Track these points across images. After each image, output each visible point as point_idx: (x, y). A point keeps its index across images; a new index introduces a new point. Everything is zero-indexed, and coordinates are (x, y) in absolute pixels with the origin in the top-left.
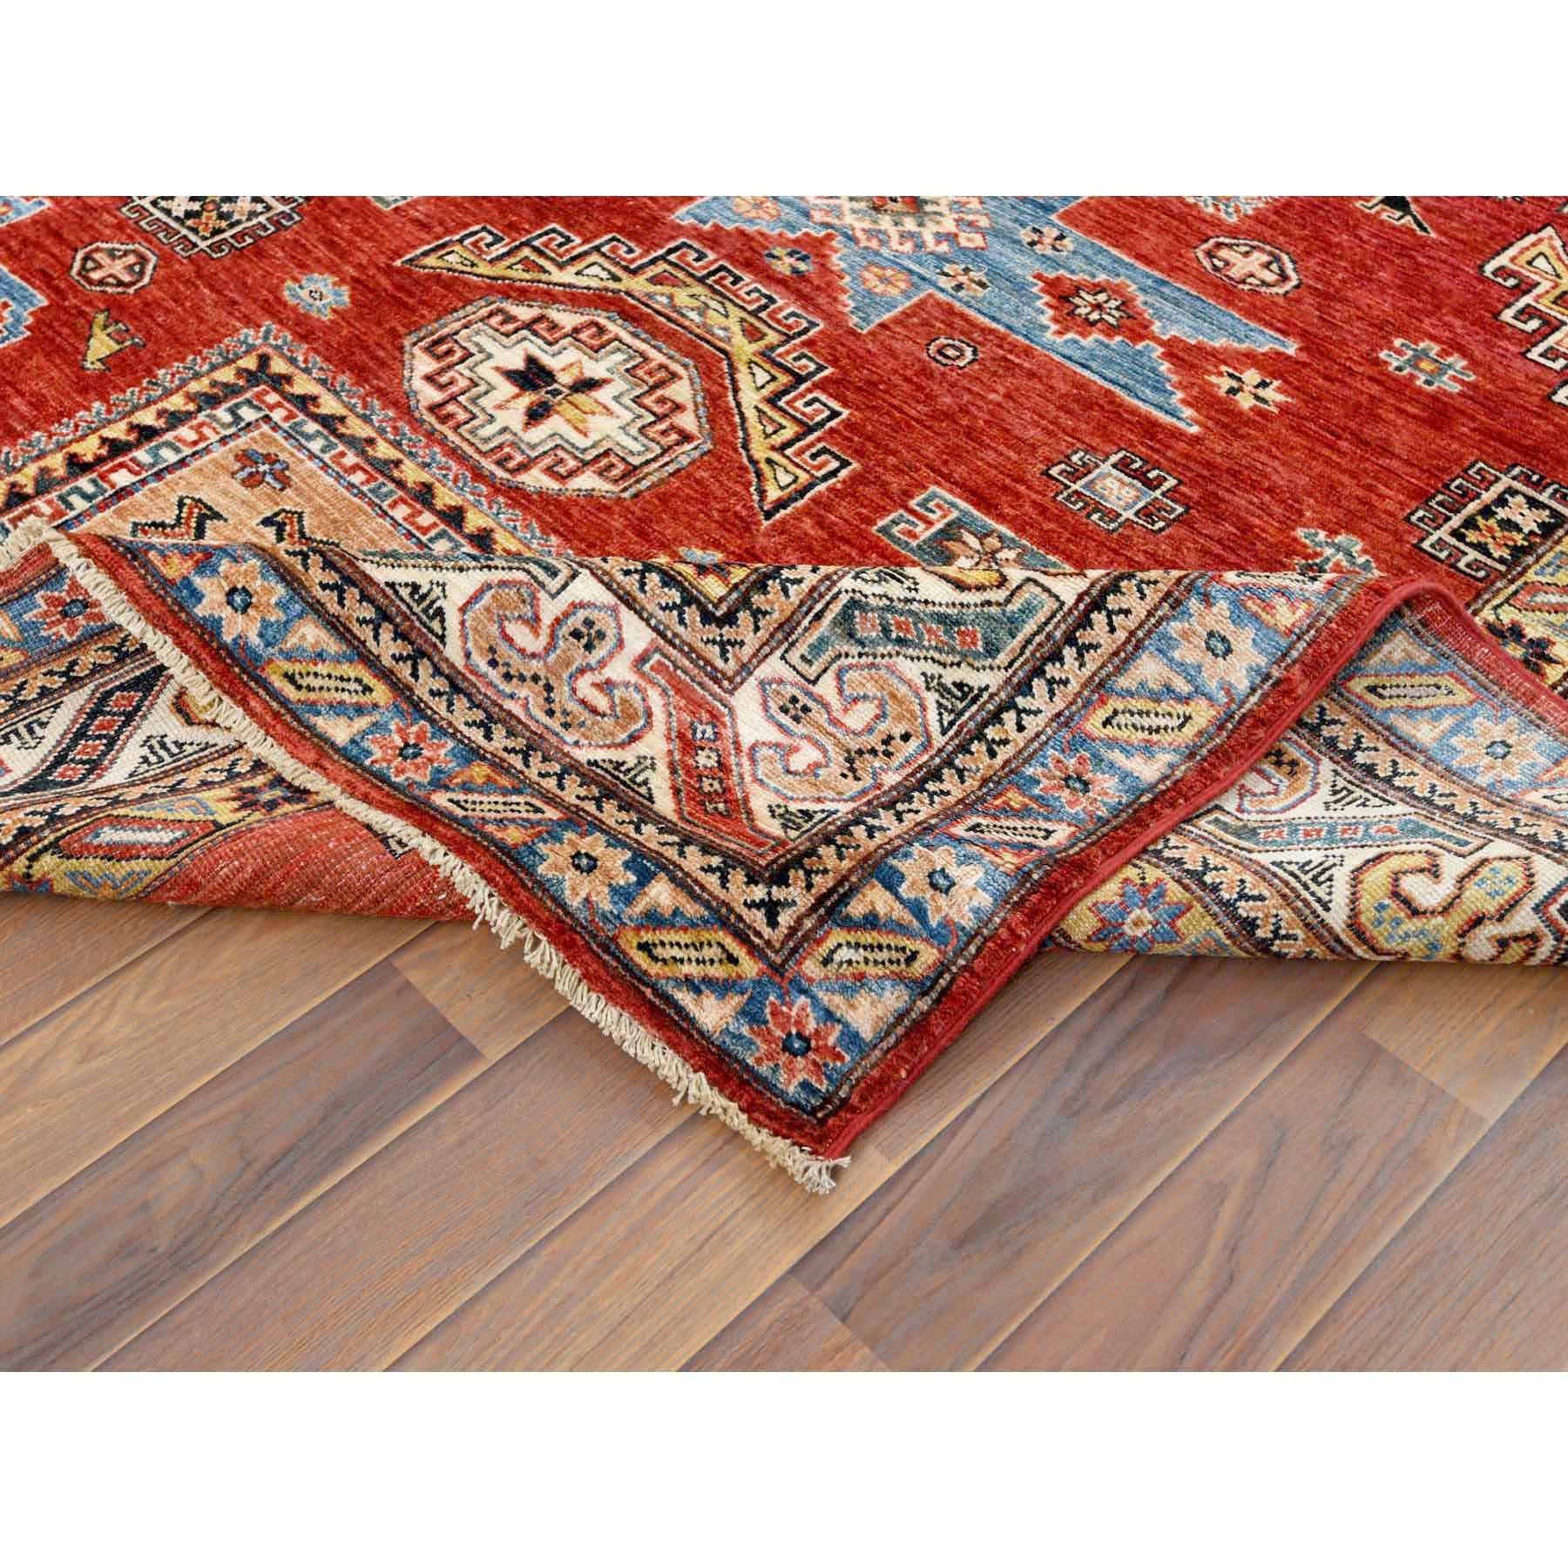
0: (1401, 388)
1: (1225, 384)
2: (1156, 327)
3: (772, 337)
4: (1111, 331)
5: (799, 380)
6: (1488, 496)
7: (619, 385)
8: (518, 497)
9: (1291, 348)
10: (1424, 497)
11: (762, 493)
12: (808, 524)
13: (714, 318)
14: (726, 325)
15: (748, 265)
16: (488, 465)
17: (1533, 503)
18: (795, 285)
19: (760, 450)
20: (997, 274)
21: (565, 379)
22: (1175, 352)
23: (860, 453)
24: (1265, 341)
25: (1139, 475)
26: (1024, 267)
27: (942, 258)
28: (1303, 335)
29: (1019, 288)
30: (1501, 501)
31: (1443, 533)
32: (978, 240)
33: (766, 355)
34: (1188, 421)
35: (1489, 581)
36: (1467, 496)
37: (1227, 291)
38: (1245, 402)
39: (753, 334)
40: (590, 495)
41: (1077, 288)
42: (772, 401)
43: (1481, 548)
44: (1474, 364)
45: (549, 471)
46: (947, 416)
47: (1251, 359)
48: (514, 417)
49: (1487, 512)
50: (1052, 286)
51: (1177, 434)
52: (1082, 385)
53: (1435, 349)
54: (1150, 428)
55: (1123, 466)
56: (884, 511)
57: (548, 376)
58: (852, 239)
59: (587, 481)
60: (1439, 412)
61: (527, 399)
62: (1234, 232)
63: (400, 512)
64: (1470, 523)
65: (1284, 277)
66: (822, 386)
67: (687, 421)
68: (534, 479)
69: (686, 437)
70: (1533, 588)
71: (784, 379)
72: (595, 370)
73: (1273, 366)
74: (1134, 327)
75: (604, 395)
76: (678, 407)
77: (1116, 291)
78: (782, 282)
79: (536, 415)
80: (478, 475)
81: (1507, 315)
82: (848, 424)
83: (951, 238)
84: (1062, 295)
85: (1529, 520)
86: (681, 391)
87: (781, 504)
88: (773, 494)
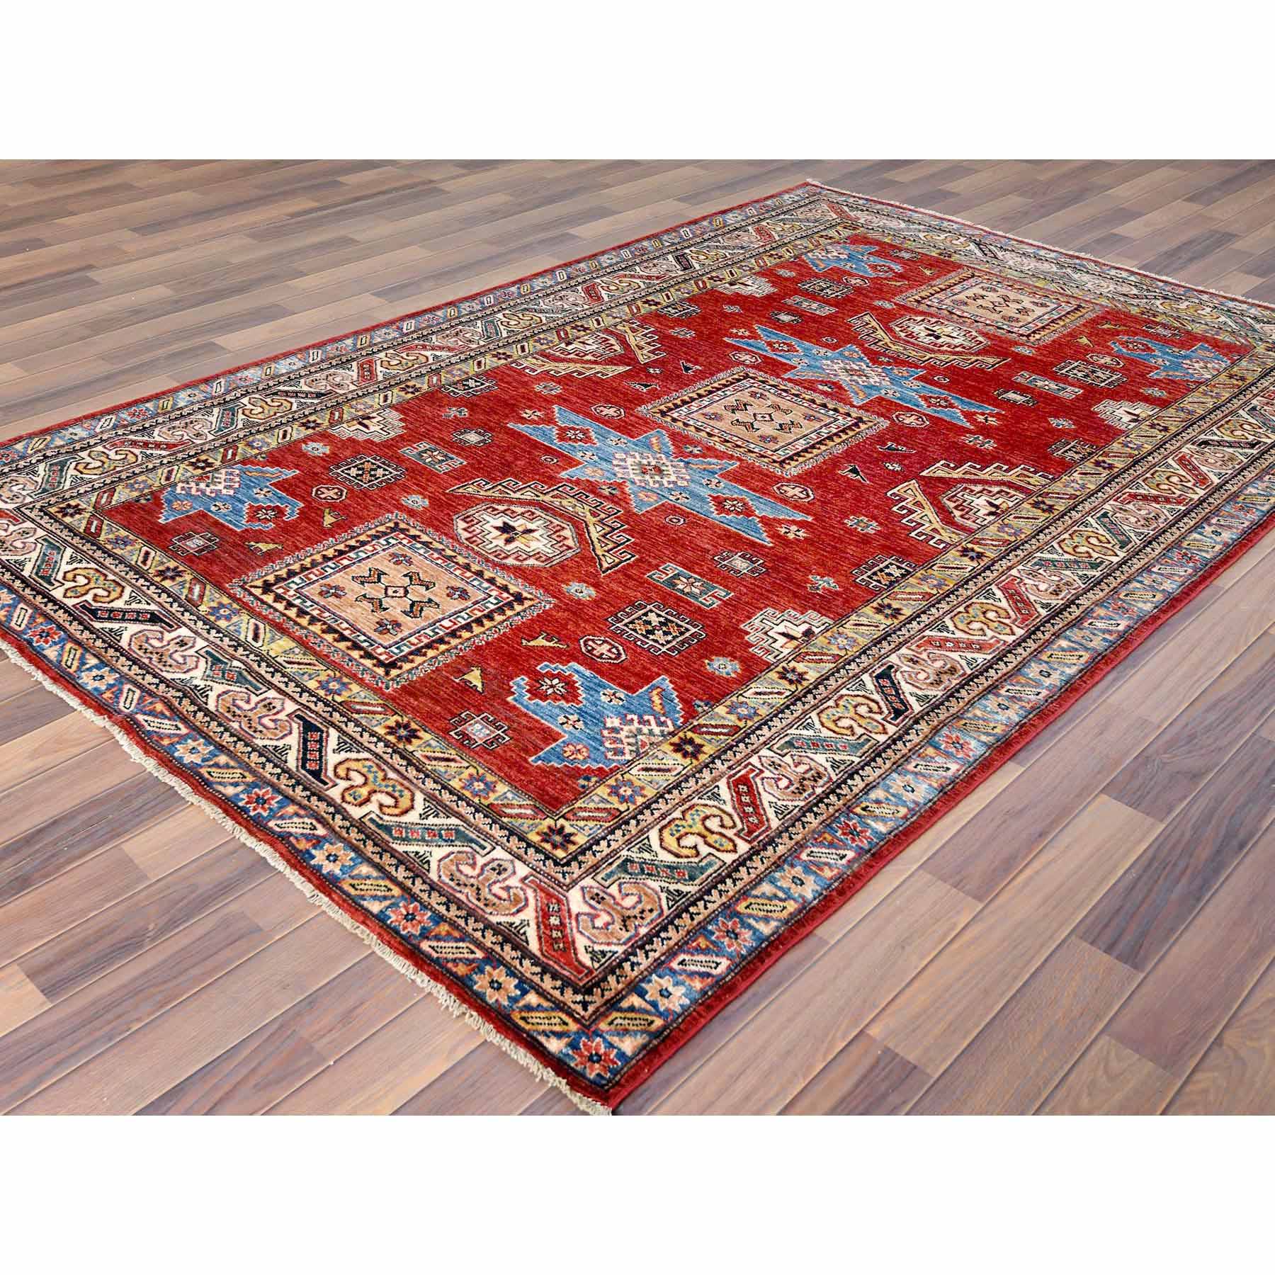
0: (851, 532)
1: (783, 530)
2: (757, 512)
3: (603, 516)
4: (738, 513)
5: (614, 529)
6: (881, 566)
7: (541, 531)
8: (504, 567)
9: (810, 519)
10: (858, 566)
11: (601, 565)
12: (620, 576)
13: (579, 509)
14: (583, 511)
15: (593, 492)
16: (491, 557)
17: (899, 567)
18: (611, 498)
19: (599, 552)
20: (694, 495)
21: (520, 529)
22: (764, 520)
23: (639, 552)
24: (799, 517)
25: (750, 559)
26: (704, 492)
27: (670, 490)
28: (814, 515)
29: (702, 499)
30: (887, 567)
31: (864, 577)
32: (685, 483)
33: (601, 521)
34: (768, 542)
35: (881, 590)
36: (874, 565)
37: (785, 501)
38: (791, 536)
39: (594, 514)
40: (533, 566)
41: (725, 500)
42: (604, 536)
43: (879, 581)
44: (880, 524)
45: (517, 559)
46: (674, 540)
47: (794, 522)
48: (501, 542)
49: (881, 570)
50: (715, 499)
51: (763, 546)
52: (728, 530)
53: (866, 519)
54: (753, 545)
55: (743, 556)
56: (649, 571)
57: (514, 529)
58: (633, 483)
59: (531, 562)
60: (865, 540)
61: (505, 536)
62: (789, 481)
63: (458, 573)
64: (875, 574)
65: (808, 496)
66: (624, 531)
67: (570, 543)
68: (510, 561)
69: (569, 548)
70: (896, 593)
71: (608, 529)
72: (531, 526)
73: (801, 524)
74: (748, 512)
75: (536, 534)
76: (565, 538)
77: (742, 500)
78: (605, 497)
79: (508, 541)
80: (487, 560)
81: (895, 509)
82: (634, 543)
83: (674, 483)
84: (719, 502)
85: (897, 573)
86: (567, 533)
87: (608, 569)
88: (605, 565)
